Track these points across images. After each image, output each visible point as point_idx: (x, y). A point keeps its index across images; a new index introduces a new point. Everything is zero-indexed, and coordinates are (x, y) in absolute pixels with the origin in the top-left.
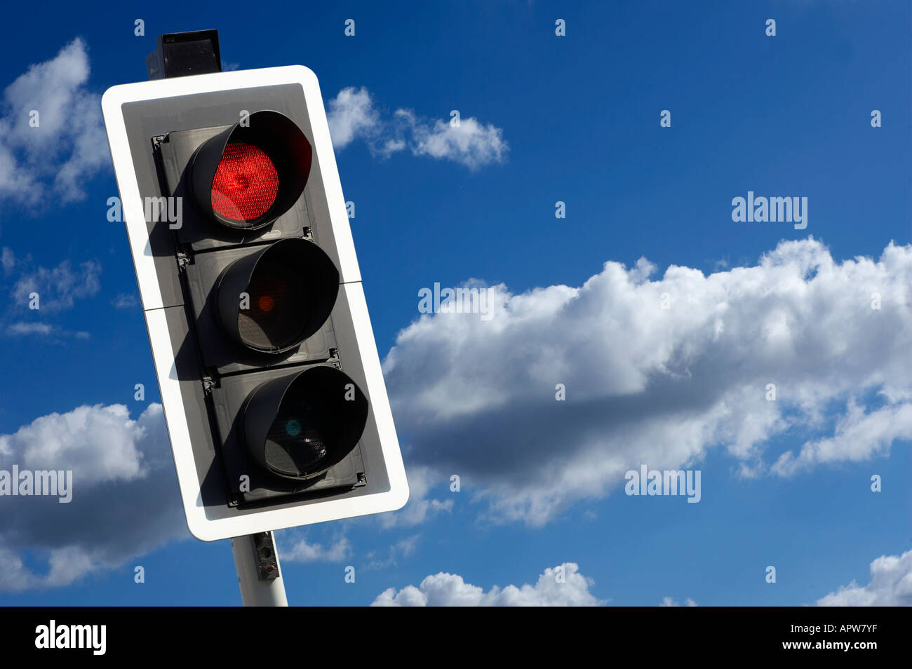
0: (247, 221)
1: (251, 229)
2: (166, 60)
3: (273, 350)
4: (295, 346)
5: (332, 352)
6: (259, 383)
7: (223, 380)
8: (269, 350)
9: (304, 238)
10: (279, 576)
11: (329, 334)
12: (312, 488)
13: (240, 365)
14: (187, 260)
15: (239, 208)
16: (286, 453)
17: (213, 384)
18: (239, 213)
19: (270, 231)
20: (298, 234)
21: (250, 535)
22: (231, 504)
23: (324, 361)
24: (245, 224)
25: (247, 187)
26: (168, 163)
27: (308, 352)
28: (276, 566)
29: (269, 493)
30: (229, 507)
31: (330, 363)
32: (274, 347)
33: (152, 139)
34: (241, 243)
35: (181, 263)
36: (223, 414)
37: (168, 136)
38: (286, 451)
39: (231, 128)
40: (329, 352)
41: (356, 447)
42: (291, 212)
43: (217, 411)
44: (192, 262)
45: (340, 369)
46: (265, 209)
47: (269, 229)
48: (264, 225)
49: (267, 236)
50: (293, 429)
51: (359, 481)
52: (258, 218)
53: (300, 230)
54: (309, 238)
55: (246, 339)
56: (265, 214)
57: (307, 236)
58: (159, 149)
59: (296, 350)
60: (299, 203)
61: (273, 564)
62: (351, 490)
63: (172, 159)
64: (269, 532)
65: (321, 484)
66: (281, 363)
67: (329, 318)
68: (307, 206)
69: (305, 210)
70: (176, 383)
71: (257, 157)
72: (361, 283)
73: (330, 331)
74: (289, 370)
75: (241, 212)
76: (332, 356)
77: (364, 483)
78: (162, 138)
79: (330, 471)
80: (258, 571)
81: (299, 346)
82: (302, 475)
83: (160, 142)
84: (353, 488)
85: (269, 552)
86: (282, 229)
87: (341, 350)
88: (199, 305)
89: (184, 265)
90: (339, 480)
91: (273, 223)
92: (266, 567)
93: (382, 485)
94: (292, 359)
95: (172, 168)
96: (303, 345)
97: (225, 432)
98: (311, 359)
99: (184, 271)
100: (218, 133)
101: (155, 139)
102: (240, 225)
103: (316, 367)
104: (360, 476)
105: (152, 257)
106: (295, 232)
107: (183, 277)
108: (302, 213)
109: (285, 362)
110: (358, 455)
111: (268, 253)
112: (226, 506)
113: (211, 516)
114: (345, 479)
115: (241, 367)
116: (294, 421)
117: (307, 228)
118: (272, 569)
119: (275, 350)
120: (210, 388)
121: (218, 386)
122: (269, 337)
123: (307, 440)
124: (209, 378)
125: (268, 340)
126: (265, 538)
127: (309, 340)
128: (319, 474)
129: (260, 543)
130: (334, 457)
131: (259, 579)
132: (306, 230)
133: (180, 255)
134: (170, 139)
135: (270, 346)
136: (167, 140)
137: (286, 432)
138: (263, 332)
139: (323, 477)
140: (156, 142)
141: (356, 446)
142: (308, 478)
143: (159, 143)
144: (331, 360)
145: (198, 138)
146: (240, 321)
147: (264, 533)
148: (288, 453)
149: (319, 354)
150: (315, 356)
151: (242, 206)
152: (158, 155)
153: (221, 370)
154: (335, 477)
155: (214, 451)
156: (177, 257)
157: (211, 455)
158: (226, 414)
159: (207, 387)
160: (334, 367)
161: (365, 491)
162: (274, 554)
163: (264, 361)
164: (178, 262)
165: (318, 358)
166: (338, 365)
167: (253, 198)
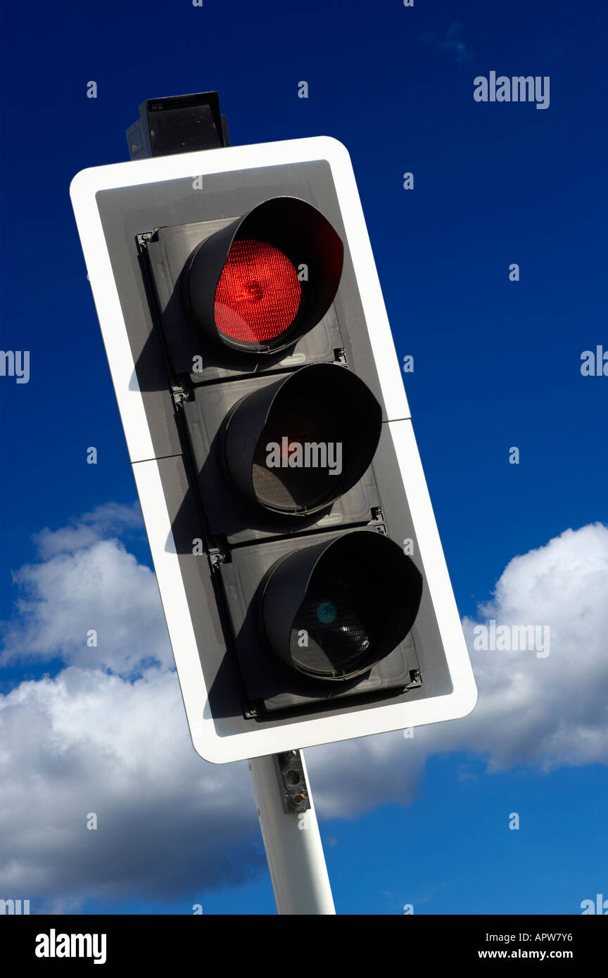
0: (262, 343)
1: (266, 352)
2: (152, 133)
3: (298, 511)
4: (328, 504)
5: (375, 512)
6: (279, 556)
7: (234, 552)
8: (293, 511)
9: (335, 363)
10: (310, 808)
11: (369, 488)
12: (352, 691)
13: (256, 531)
14: (185, 396)
15: (251, 325)
16: (318, 646)
17: (221, 557)
18: (250, 332)
19: (291, 354)
20: (328, 358)
21: (273, 755)
22: (248, 715)
23: (365, 524)
24: (259, 347)
25: (260, 298)
26: (157, 269)
27: (343, 513)
28: (307, 795)
29: (297, 699)
30: (246, 718)
31: (372, 526)
32: (300, 508)
33: (136, 238)
34: (255, 371)
35: (178, 400)
36: (235, 596)
37: (156, 233)
38: (319, 644)
39: (237, 221)
40: (370, 512)
41: (408, 636)
42: (317, 330)
43: (228, 593)
44: (192, 398)
45: (385, 534)
46: (285, 327)
47: (289, 352)
48: (283, 347)
49: (286, 362)
50: (326, 615)
51: (412, 681)
52: (276, 338)
53: (331, 353)
54: (342, 363)
55: (263, 497)
56: (284, 332)
57: (340, 361)
58: (146, 250)
59: (327, 511)
60: (329, 317)
61: (302, 792)
62: (403, 693)
63: (163, 263)
64: (298, 751)
65: (363, 686)
66: (309, 529)
67: (370, 468)
68: (339, 321)
69: (336, 326)
70: (174, 558)
71: (273, 258)
72: (410, 420)
73: (372, 485)
74: (320, 537)
75: (253, 330)
76: (374, 517)
77: (419, 683)
78: (149, 236)
79: (375, 668)
80: (283, 802)
81: (332, 505)
82: (339, 674)
83: (146, 241)
84: (405, 690)
85: (298, 777)
86: (306, 352)
87: (386, 509)
88: (202, 453)
89: (181, 402)
90: (386, 680)
91: (295, 345)
92: (294, 796)
93: (443, 685)
94: (323, 522)
95: (163, 275)
96: (337, 503)
97: (238, 621)
98: (347, 521)
99: (182, 409)
100: (222, 228)
101: (140, 237)
102: (252, 347)
103: (354, 532)
104: (413, 674)
105: (140, 392)
106: (324, 355)
107: (180, 418)
108: (332, 330)
109: (314, 527)
110: (410, 647)
111: (290, 384)
112: (242, 717)
113: (222, 731)
114: (395, 678)
115: (258, 534)
116: (326, 604)
117: (339, 350)
118: (302, 798)
119: (301, 511)
120: (218, 563)
121: (228, 560)
122: (292, 495)
123: (345, 629)
124: (217, 549)
125: (291, 498)
126: (292, 759)
127: (344, 497)
128: (361, 672)
129: (286, 764)
130: (380, 650)
131: (285, 812)
132: (337, 353)
133: (175, 388)
134: (160, 237)
135: (294, 506)
136: (155, 238)
137: (317, 618)
138: (285, 488)
139: (366, 676)
140: (141, 242)
141: (408, 634)
142: (347, 679)
143: (145, 243)
144: (373, 522)
145: (196, 235)
146: (254, 475)
147: (291, 752)
148: (320, 646)
149: (357, 515)
150: (353, 519)
151: (256, 323)
152: (144, 259)
153: (232, 539)
154: (381, 675)
155: (224, 646)
156: (172, 392)
157: (221, 650)
158: (239, 597)
159: (214, 562)
160: (377, 532)
161: (421, 693)
162: (304, 780)
163: (287, 526)
164: (173, 398)
165: (357, 520)
166: (382, 529)
167: (269, 312)
